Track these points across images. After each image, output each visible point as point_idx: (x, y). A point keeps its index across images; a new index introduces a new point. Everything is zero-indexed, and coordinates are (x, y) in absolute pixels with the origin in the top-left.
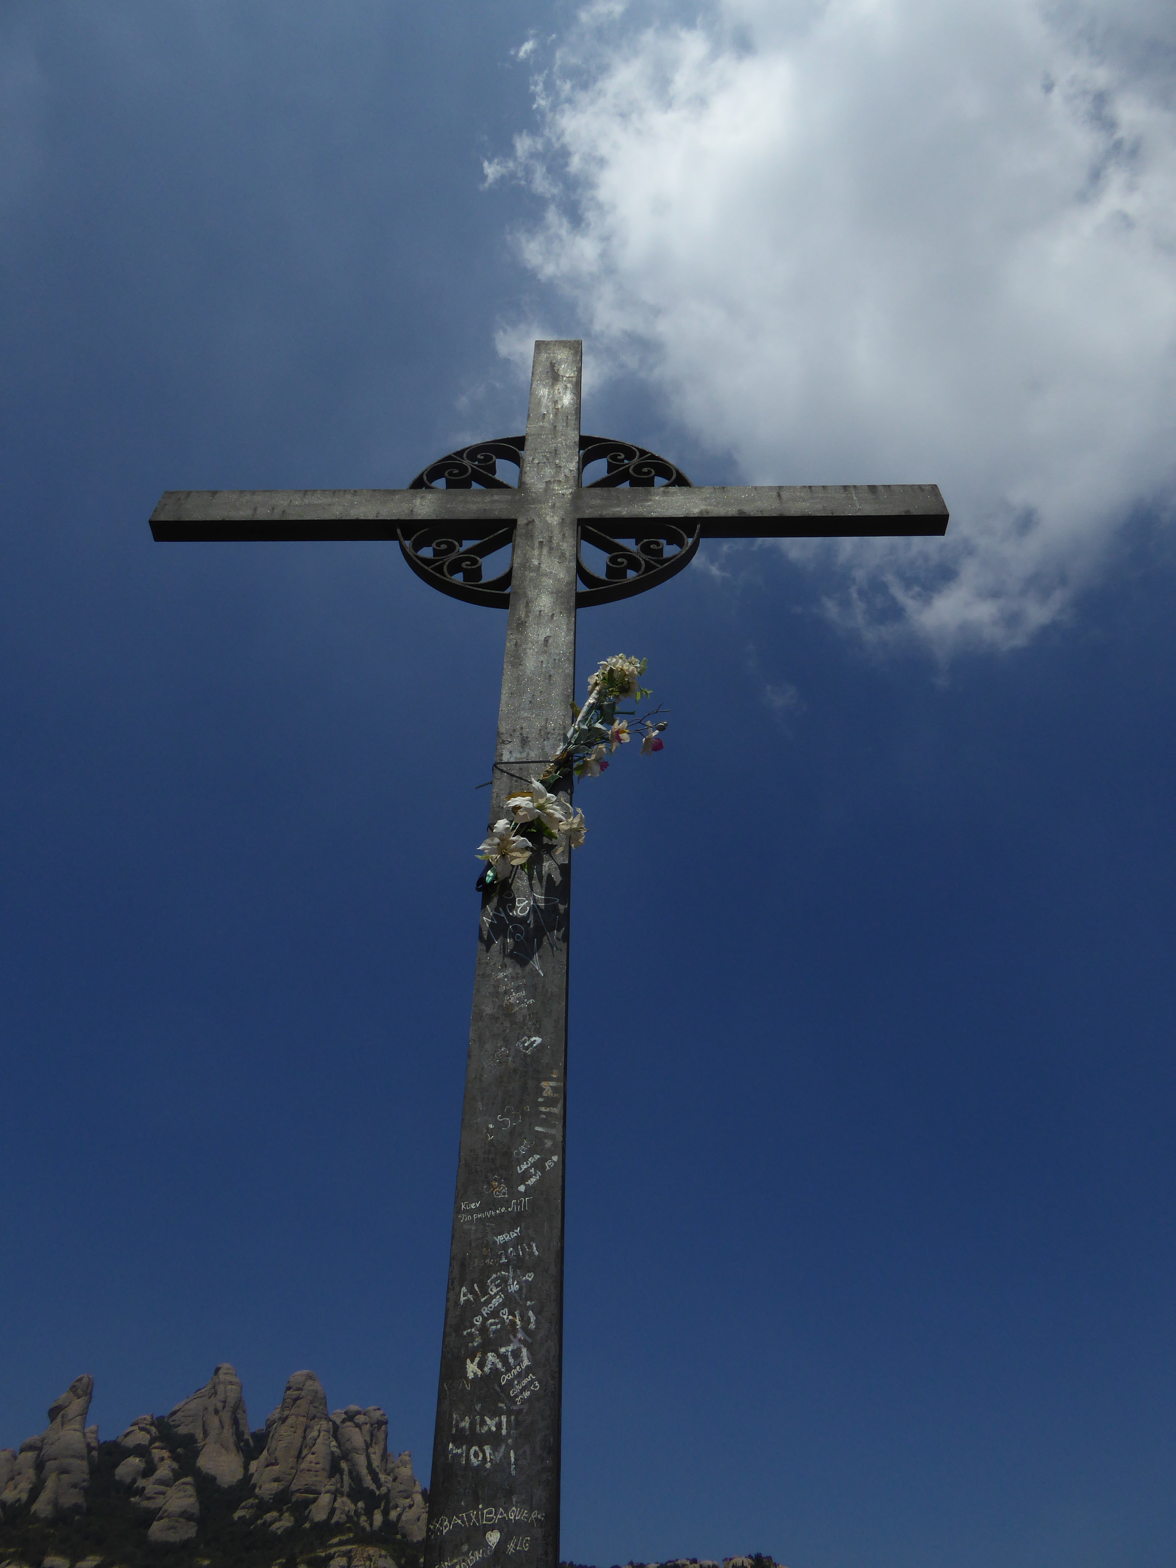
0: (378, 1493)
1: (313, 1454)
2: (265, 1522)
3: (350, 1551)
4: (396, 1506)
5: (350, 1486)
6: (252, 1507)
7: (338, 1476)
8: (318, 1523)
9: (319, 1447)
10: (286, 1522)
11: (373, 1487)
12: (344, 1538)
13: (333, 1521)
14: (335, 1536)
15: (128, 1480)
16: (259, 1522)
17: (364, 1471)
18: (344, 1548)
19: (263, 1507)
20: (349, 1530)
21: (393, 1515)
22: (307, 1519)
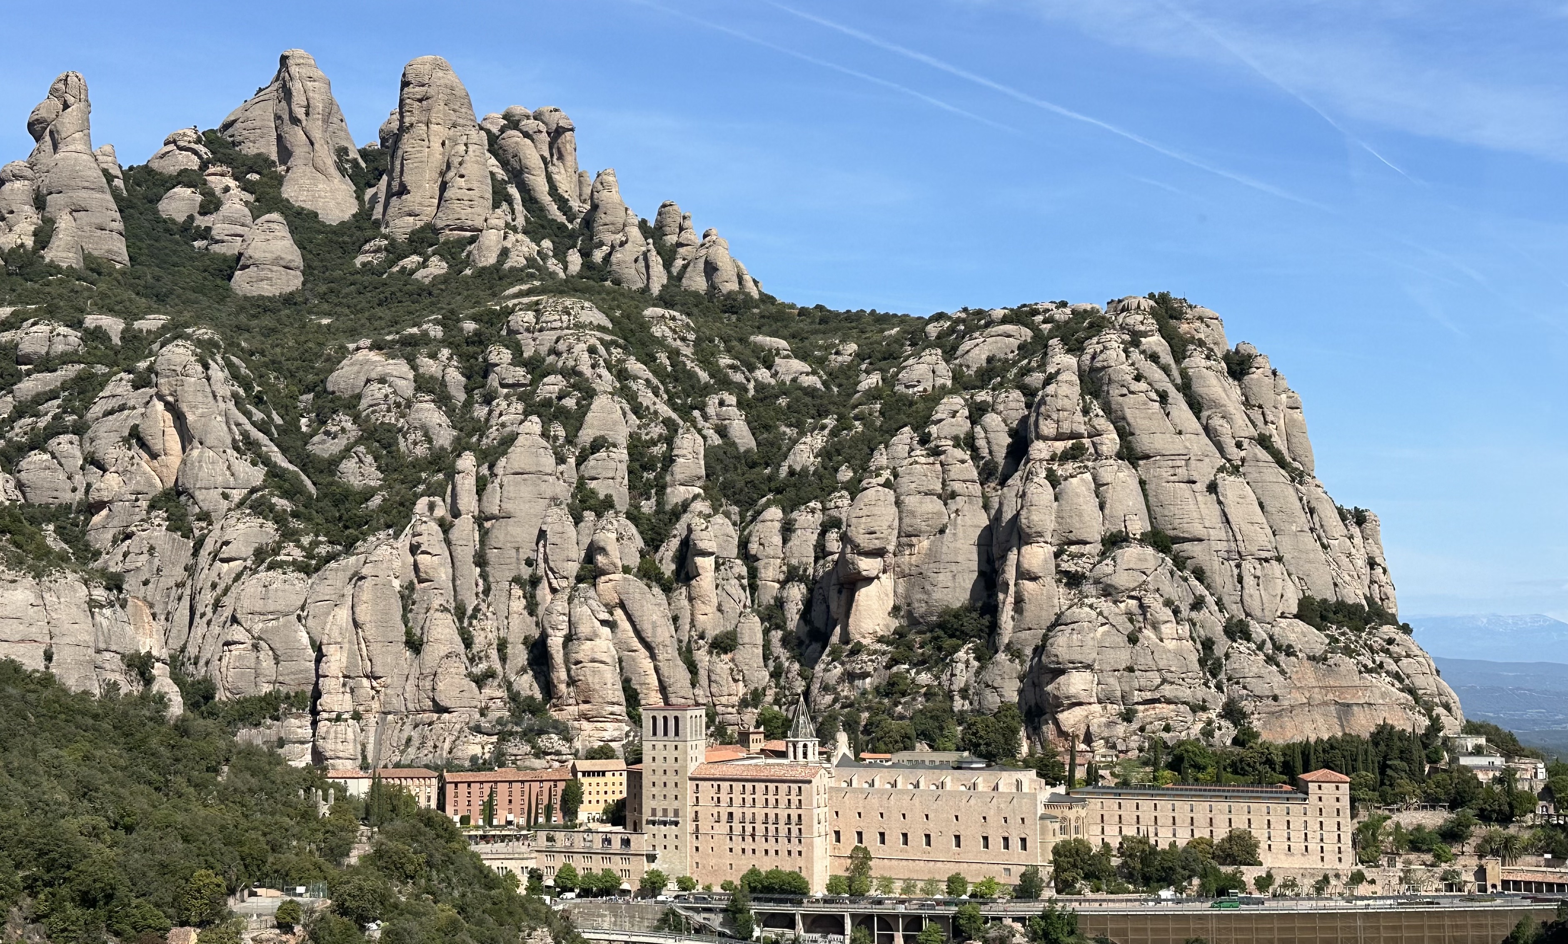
0: (570, 226)
1: (462, 176)
2: (404, 268)
3: (537, 303)
4: (601, 244)
5: (527, 219)
6: (378, 250)
7: (505, 206)
8: (484, 268)
9: (470, 168)
10: (437, 267)
11: (562, 218)
12: (524, 287)
13: (506, 266)
14: (512, 285)
15: (181, 218)
16: (395, 269)
17: (545, 198)
18: (525, 300)
19: (395, 252)
20: (532, 276)
21: (598, 256)
22: (467, 263)
